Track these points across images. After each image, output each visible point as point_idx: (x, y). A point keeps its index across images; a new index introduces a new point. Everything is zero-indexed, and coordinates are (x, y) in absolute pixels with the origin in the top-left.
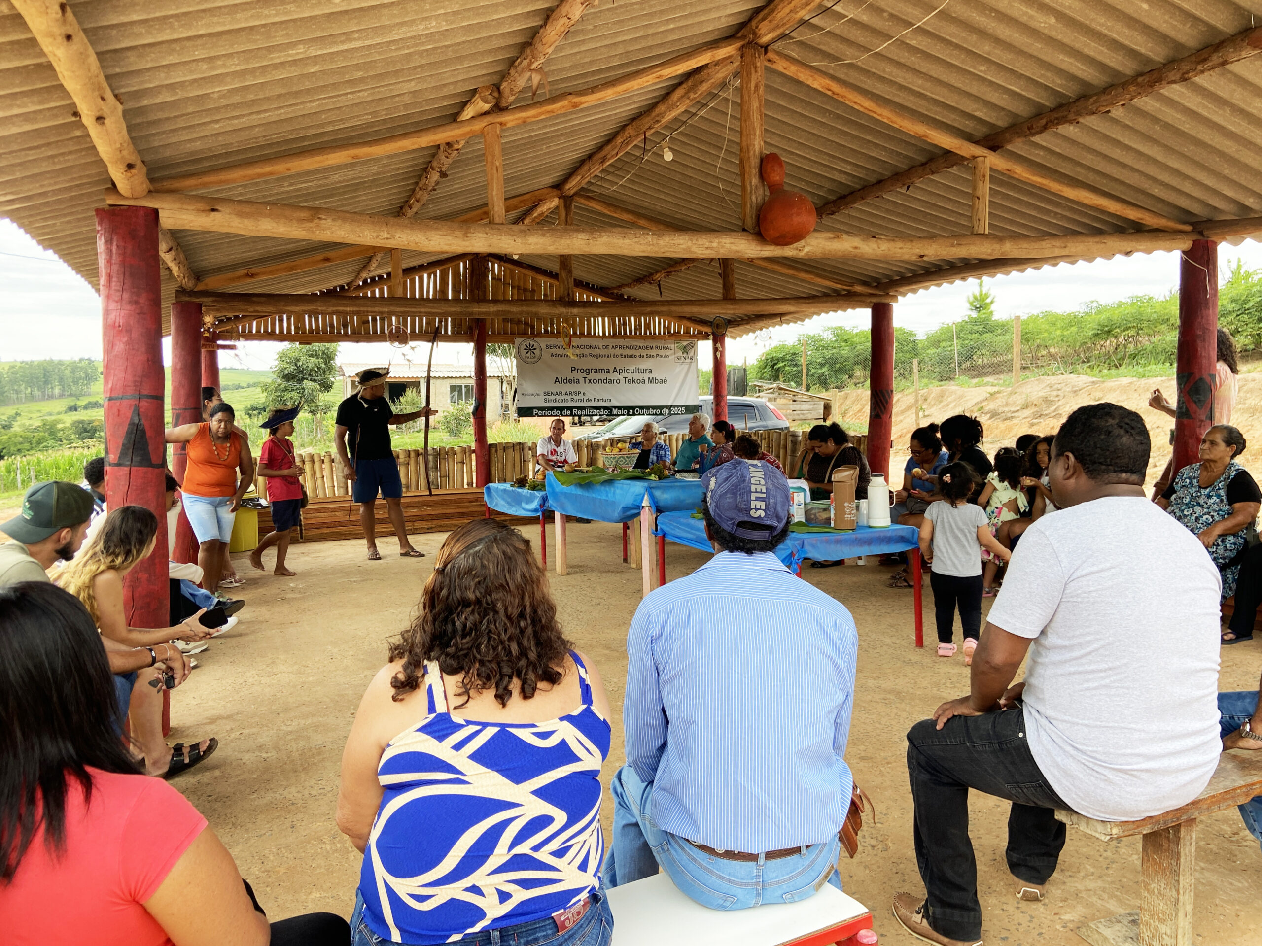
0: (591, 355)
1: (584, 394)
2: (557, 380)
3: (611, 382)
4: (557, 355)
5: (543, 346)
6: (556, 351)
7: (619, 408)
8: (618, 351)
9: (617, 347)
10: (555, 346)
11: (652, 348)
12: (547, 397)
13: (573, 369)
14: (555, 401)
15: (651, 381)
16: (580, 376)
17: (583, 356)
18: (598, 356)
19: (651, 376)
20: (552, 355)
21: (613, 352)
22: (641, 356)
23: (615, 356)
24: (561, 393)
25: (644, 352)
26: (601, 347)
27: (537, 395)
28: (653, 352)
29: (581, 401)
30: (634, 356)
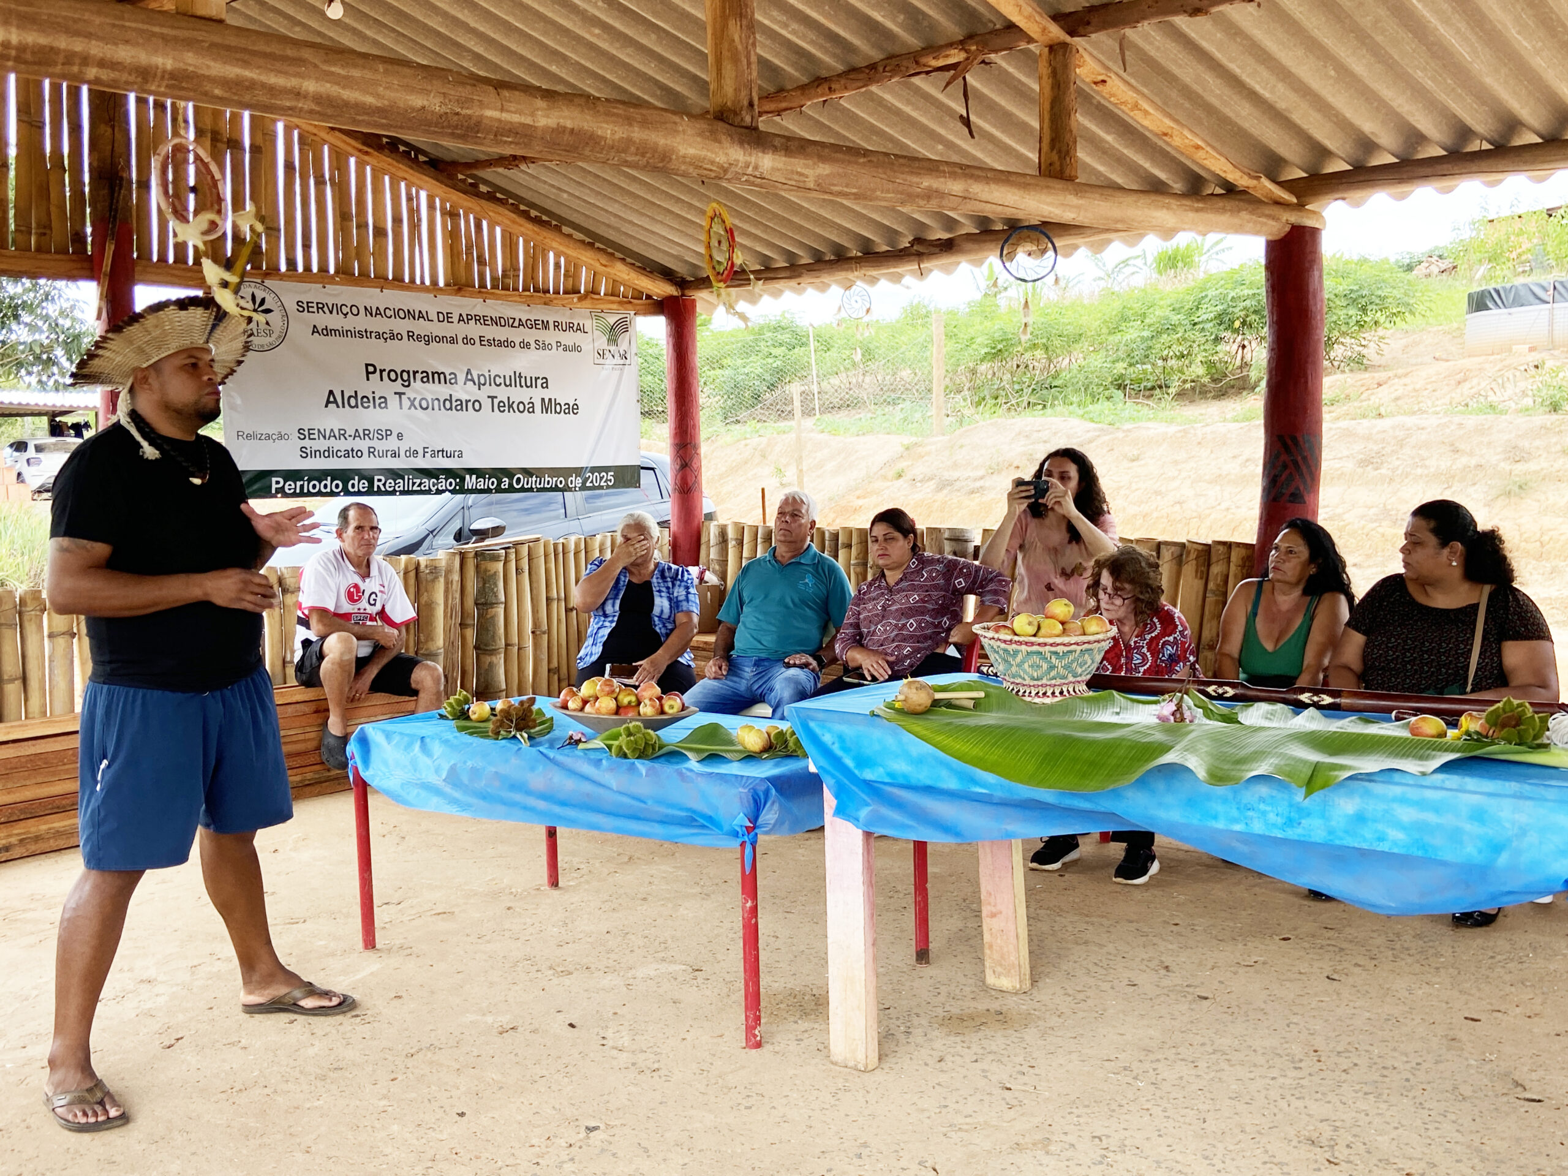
0: (411, 335)
1: (400, 436)
2: (331, 399)
3: (462, 405)
4: (328, 332)
5: (291, 306)
6: (324, 320)
7: (479, 473)
8: (474, 330)
9: (470, 317)
10: (321, 307)
11: (545, 325)
12: (307, 443)
13: (370, 370)
14: (328, 453)
15: (548, 406)
16: (387, 388)
17: (393, 336)
18: (428, 340)
19: (547, 394)
20: (315, 330)
21: (461, 330)
22: (525, 345)
23: (467, 341)
24: (343, 434)
25: (531, 335)
26: (433, 315)
27: (281, 437)
28: (550, 336)
29: (395, 455)
30: (508, 344)
